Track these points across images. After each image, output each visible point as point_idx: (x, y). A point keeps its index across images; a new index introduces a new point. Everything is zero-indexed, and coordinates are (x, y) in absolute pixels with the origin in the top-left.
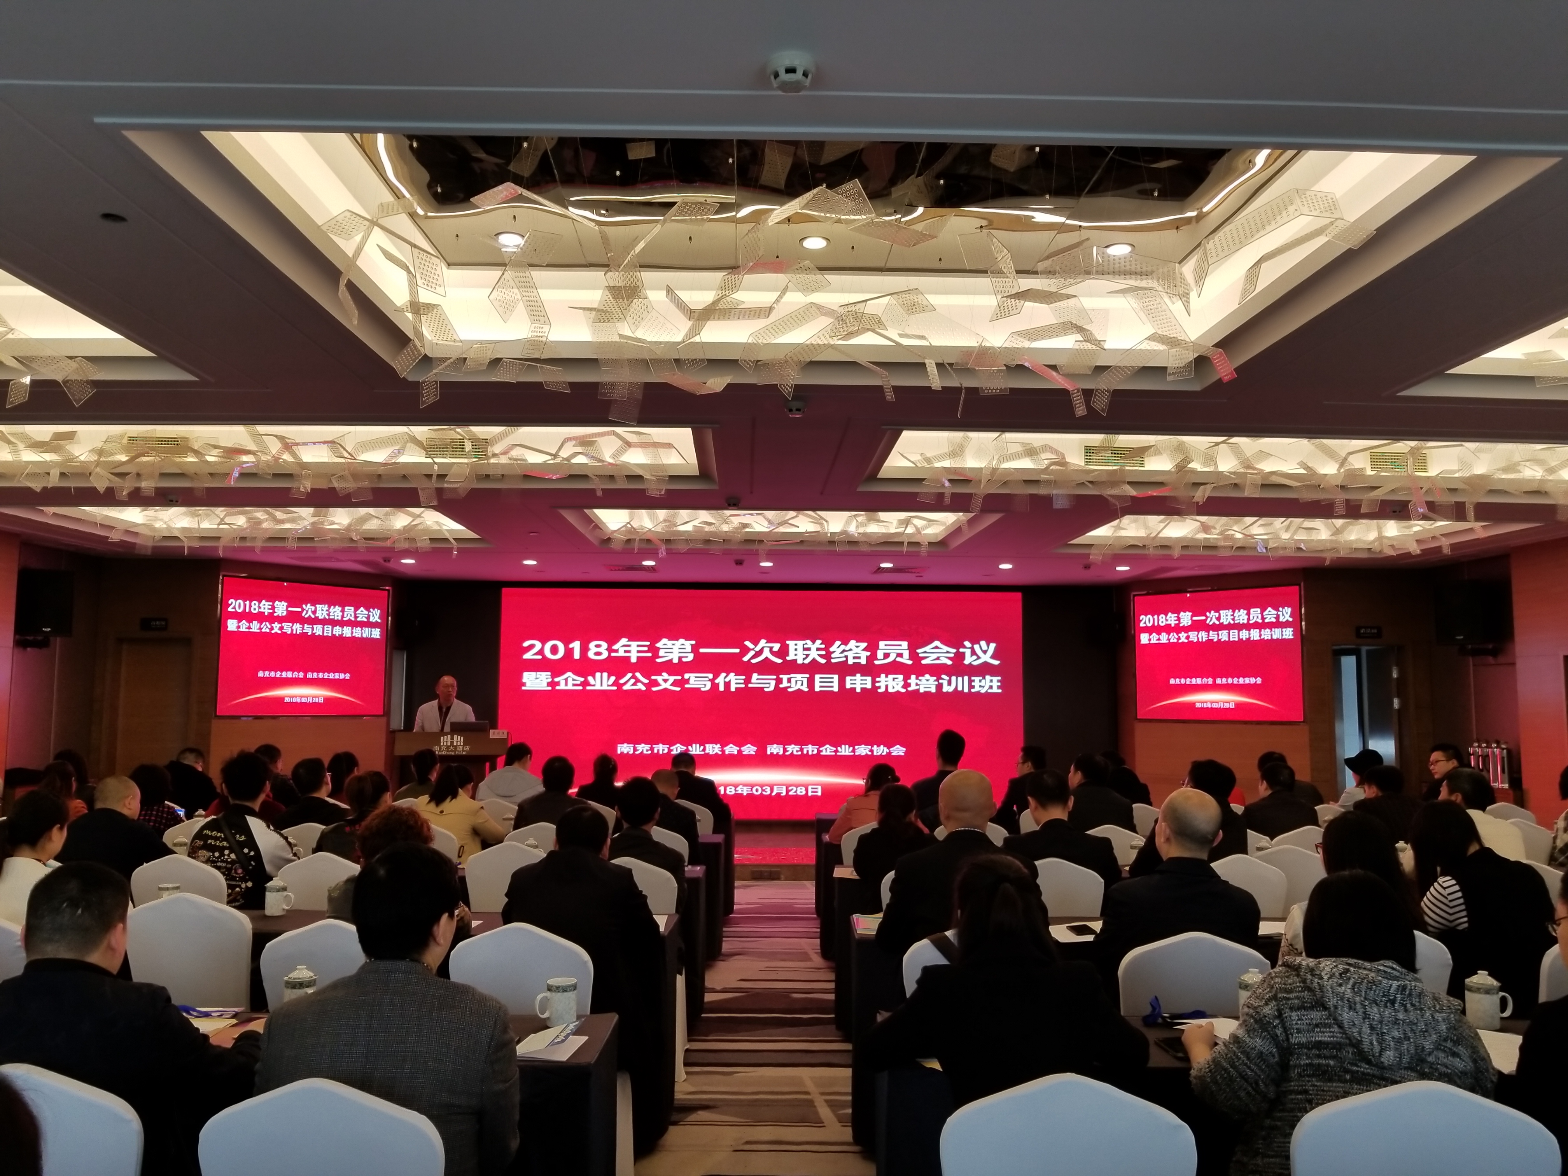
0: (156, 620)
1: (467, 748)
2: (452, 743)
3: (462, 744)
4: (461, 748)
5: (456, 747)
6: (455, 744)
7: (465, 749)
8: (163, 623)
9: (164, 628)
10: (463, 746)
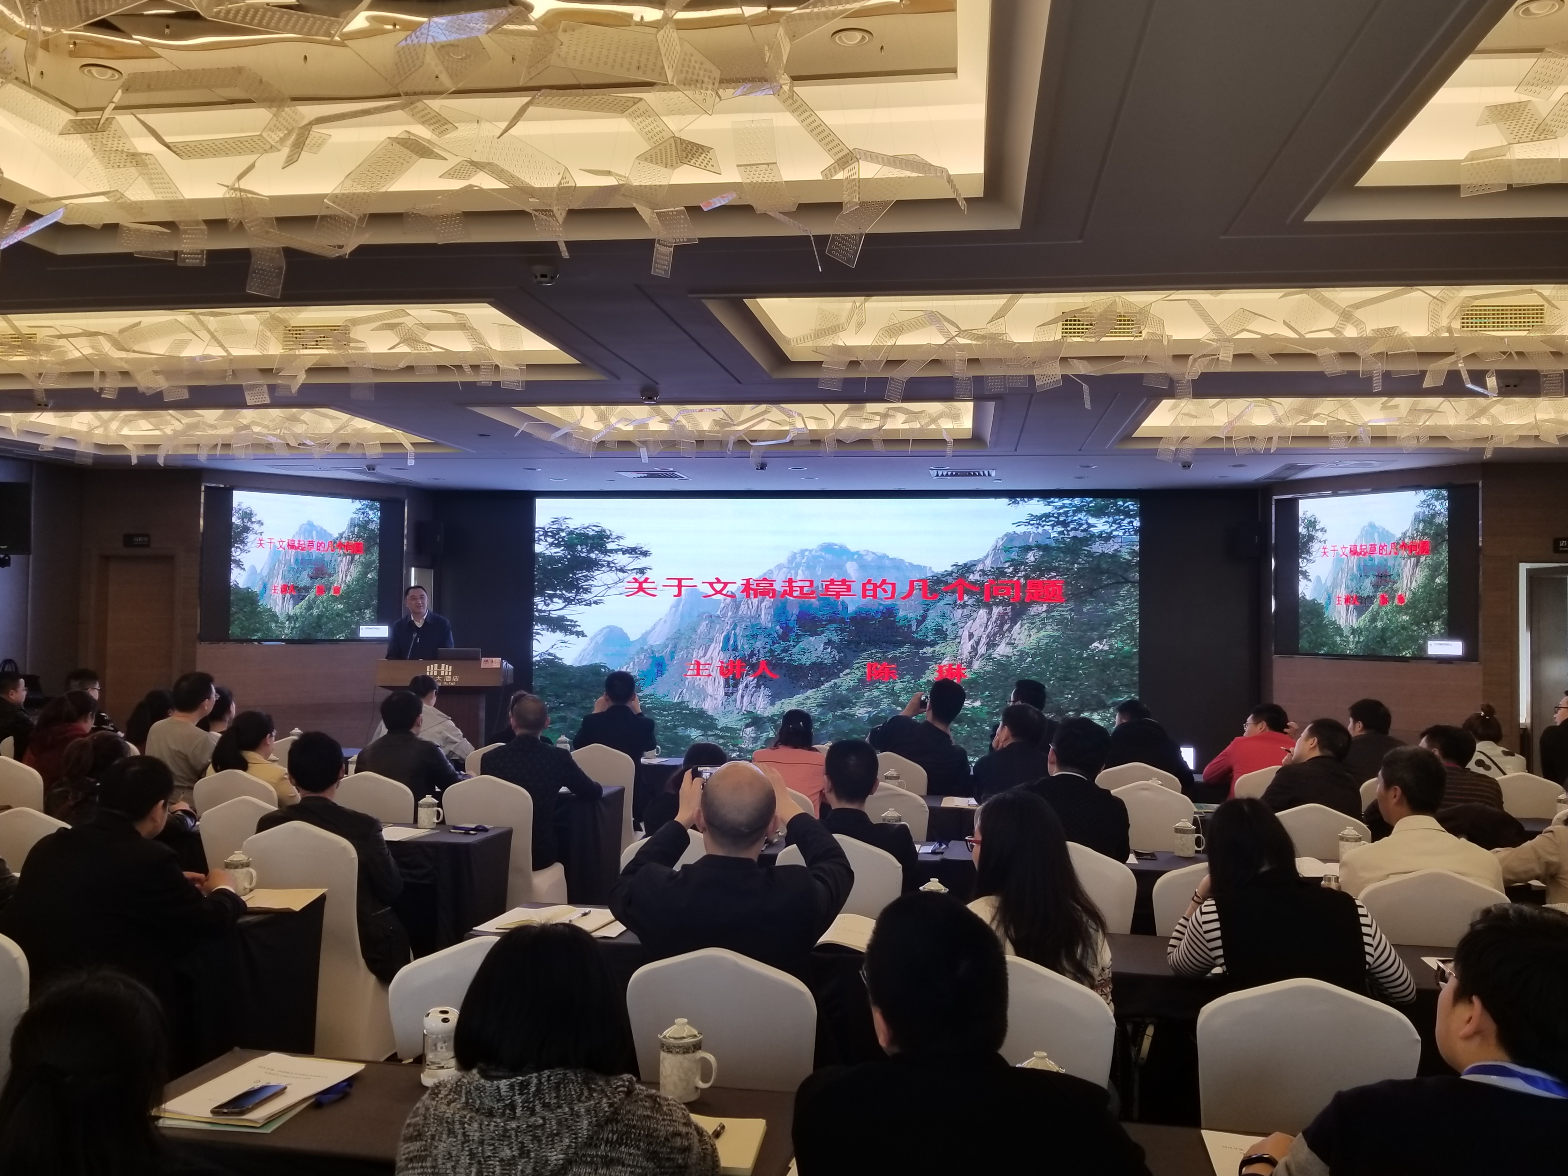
0: (138, 536)
1: (456, 679)
2: (439, 672)
3: (450, 674)
4: (448, 679)
5: (443, 677)
6: (442, 674)
7: (453, 680)
8: (146, 539)
9: (147, 545)
10: (452, 676)
